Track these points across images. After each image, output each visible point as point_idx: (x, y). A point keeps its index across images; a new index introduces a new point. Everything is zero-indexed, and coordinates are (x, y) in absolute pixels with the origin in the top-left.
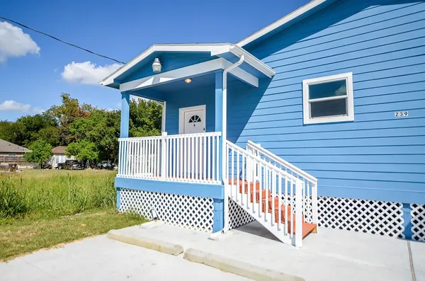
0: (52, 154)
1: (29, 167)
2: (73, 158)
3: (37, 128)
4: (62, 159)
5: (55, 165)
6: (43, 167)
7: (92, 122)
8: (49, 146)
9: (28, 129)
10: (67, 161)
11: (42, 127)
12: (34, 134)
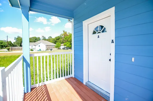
0: (61, 46)
1: (56, 49)
2: (65, 47)
3: (58, 39)
4: (63, 47)
5: (62, 48)
6: (59, 49)
7: (69, 37)
8: (60, 44)
9: (57, 40)
10: (64, 47)
11: (59, 39)
12: (58, 41)
